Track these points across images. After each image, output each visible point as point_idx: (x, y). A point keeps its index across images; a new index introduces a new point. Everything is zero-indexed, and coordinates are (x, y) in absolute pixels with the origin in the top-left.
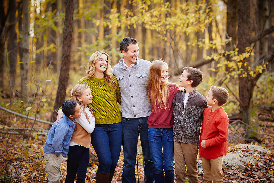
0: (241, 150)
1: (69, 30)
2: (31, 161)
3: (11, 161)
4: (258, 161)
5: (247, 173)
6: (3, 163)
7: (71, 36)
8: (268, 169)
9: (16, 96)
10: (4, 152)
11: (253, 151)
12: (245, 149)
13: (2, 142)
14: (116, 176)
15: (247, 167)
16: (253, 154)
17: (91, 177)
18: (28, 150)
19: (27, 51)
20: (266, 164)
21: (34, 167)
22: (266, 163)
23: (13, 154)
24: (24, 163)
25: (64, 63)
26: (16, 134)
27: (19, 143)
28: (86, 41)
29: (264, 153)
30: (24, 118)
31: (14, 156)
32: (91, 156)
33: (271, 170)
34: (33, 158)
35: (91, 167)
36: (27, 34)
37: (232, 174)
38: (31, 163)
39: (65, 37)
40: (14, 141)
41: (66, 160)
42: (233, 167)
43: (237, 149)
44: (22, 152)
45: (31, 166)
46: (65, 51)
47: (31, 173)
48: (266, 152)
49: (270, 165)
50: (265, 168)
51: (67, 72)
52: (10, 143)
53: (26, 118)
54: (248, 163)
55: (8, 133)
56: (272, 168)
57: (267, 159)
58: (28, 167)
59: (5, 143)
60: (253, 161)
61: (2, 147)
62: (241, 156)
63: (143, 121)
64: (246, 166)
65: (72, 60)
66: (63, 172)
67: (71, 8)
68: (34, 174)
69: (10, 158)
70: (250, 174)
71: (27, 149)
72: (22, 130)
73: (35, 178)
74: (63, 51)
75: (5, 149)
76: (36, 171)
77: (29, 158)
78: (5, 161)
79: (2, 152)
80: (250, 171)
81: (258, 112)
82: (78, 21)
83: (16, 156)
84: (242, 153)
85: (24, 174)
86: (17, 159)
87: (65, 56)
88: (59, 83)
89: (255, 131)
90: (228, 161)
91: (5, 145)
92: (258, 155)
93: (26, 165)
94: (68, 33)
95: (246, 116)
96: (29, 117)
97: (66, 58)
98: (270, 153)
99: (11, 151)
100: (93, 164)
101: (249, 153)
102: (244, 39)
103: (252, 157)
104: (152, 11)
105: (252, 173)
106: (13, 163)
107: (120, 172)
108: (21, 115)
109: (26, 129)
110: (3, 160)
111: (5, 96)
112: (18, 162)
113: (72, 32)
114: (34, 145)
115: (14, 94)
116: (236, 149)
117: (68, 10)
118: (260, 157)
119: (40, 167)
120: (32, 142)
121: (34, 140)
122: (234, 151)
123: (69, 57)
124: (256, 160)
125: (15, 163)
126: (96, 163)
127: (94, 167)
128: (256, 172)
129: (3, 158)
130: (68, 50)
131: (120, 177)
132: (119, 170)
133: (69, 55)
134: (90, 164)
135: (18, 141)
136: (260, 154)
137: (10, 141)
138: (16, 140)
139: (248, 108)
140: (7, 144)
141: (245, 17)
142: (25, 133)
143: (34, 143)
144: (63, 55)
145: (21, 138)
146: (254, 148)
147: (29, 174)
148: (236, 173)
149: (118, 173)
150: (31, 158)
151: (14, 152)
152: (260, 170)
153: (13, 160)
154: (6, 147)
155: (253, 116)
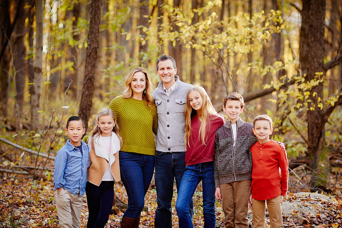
0: (301, 200)
1: (94, 45)
2: (42, 206)
3: (18, 205)
4: (320, 213)
5: (306, 226)
6: (8, 207)
7: (96, 53)
8: (332, 222)
9: (24, 128)
10: (8, 195)
11: (315, 200)
12: (306, 197)
13: (7, 183)
14: (146, 225)
15: (306, 219)
16: (315, 204)
17: (115, 225)
18: (39, 193)
19: (39, 70)
20: (329, 217)
21: (46, 212)
22: (331, 215)
23: (20, 197)
24: (34, 207)
25: (86, 86)
26: (24, 174)
27: (27, 184)
28: (116, 60)
29: (330, 204)
30: (34, 154)
31: (21, 199)
32: (117, 202)
33: (336, 223)
34: (45, 202)
35: (116, 215)
36: (40, 49)
37: (287, 226)
38: (43, 208)
39: (88, 54)
40: (21, 182)
41: (86, 206)
42: (288, 218)
43: (297, 197)
44: (31, 194)
45: (42, 211)
46: (88, 71)
47: (42, 219)
48: (331, 203)
49: (334, 218)
50: (329, 221)
51: (89, 98)
52: (16, 185)
53: (36, 154)
54: (308, 214)
55: (13, 173)
56: (337, 221)
57: (332, 211)
58: (38, 212)
59: (10, 184)
60: (314, 212)
61: (7, 189)
62: (299, 206)
63: (177, 157)
64: (305, 217)
65: (97, 84)
66: (82, 219)
67: (96, 18)
68: (46, 220)
69: (17, 202)
70: (309, 227)
71: (37, 192)
72: (32, 169)
73: (47, 225)
74: (85, 72)
75: (10, 191)
76: (48, 217)
77: (41, 202)
78: (10, 205)
79: (6, 195)
80: (309, 223)
81: (330, 155)
82: (107, 34)
83: (24, 200)
84: (302, 203)
85: (34, 221)
86: (25, 203)
87: (88, 77)
88: (80, 111)
89: (323, 179)
90: (284, 212)
91: (10, 187)
92: (322, 205)
93: (36, 211)
94: (92, 50)
95: (314, 160)
96: (40, 154)
97: (89, 81)
98: (337, 204)
99: (17, 193)
100: (118, 211)
101: (311, 203)
102: (316, 63)
103: (314, 207)
104: (196, 25)
105: (312, 226)
106: (19, 208)
107: (151, 221)
108: (30, 150)
109: (37, 167)
110: (7, 204)
111: (9, 127)
112: (26, 207)
113: (98, 48)
114: (46, 188)
115: (21, 126)
116: (295, 198)
117: (93, 21)
118: (323, 208)
119: (54, 212)
120: (44, 183)
121: (47, 182)
122: (292, 200)
123: (92, 79)
124: (318, 211)
125: (22, 208)
126: (122, 210)
127: (119, 215)
128: (317, 225)
129: (8, 201)
130: (91, 70)
131: (150, 227)
132: (150, 218)
133: (92, 77)
134: (115, 211)
135: (26, 183)
136: (324, 204)
137: (16, 182)
138: (24, 181)
139: (317, 150)
140: (13, 186)
141: (318, 35)
142: (36, 174)
143: (46, 185)
144: (86, 76)
145: (30, 179)
146: (318, 198)
147: (40, 220)
148: (292, 226)
149: (149, 222)
150: (42, 202)
151: (21, 195)
152: (322, 223)
153: (20, 204)
154: (11, 189)
155: (322, 160)
